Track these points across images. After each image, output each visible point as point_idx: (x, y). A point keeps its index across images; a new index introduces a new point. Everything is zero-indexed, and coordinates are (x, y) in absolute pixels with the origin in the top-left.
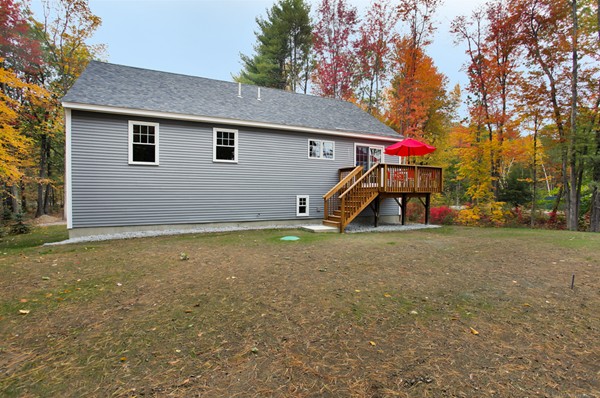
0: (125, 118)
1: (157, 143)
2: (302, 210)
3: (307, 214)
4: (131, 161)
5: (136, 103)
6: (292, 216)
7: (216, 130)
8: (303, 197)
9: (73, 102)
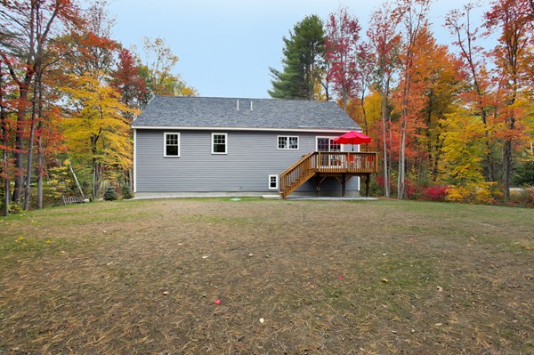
0: (162, 131)
1: (179, 144)
2: (273, 185)
3: (277, 188)
4: (165, 155)
5: (168, 122)
6: (265, 189)
7: (213, 134)
8: (273, 176)
9: (137, 125)
